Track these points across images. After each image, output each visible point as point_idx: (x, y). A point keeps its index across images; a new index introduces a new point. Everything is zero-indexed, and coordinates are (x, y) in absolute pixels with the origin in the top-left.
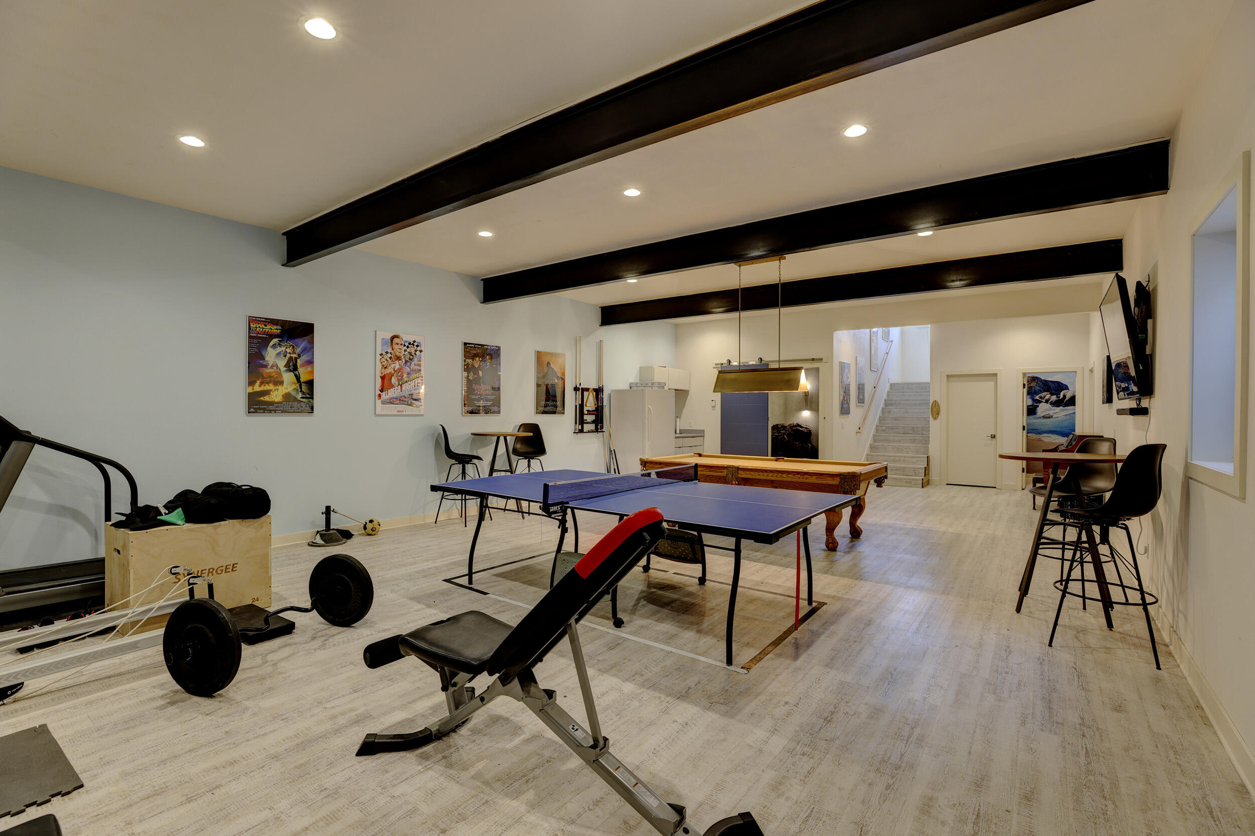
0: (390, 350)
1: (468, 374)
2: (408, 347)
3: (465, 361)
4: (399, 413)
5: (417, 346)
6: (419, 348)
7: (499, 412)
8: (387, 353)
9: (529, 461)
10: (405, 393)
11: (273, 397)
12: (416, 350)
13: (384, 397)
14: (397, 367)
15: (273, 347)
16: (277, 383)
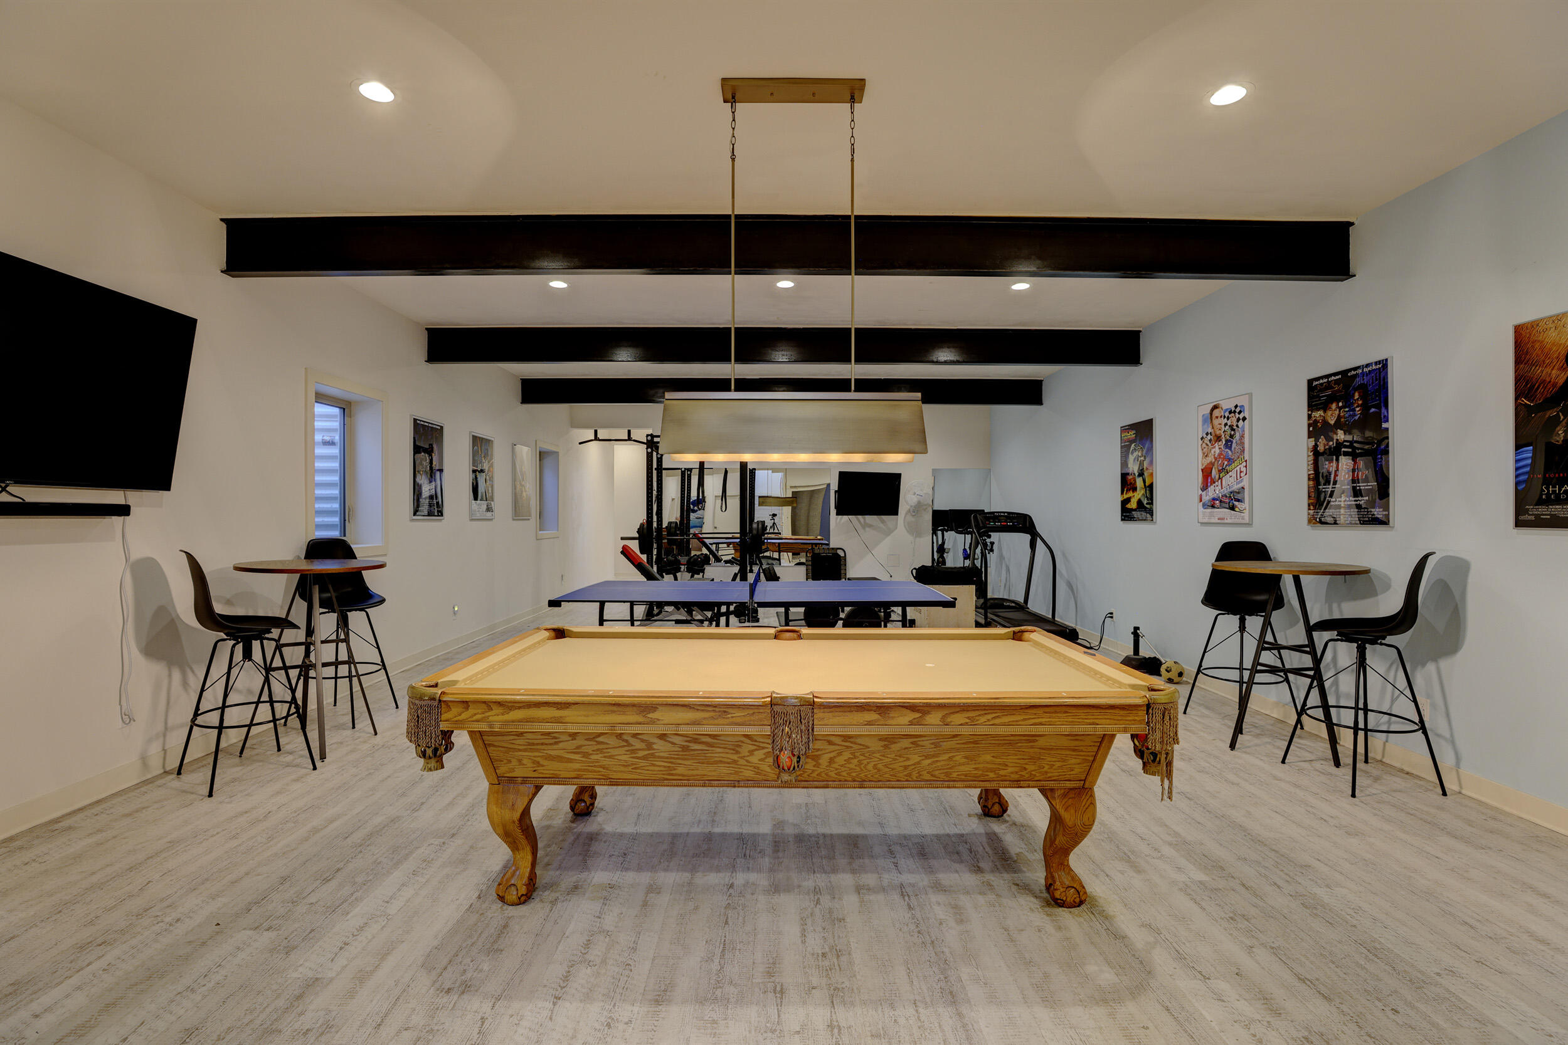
0: (1210, 430)
1: (1317, 441)
2: (1228, 418)
3: (1309, 417)
4: (1219, 521)
5: (1240, 413)
6: (1241, 416)
7: (1385, 523)
8: (1207, 434)
9: (1363, 648)
10: (1226, 491)
11: (1133, 505)
12: (1238, 420)
13: (1206, 498)
14: (1218, 451)
15: (1132, 453)
16: (1134, 489)
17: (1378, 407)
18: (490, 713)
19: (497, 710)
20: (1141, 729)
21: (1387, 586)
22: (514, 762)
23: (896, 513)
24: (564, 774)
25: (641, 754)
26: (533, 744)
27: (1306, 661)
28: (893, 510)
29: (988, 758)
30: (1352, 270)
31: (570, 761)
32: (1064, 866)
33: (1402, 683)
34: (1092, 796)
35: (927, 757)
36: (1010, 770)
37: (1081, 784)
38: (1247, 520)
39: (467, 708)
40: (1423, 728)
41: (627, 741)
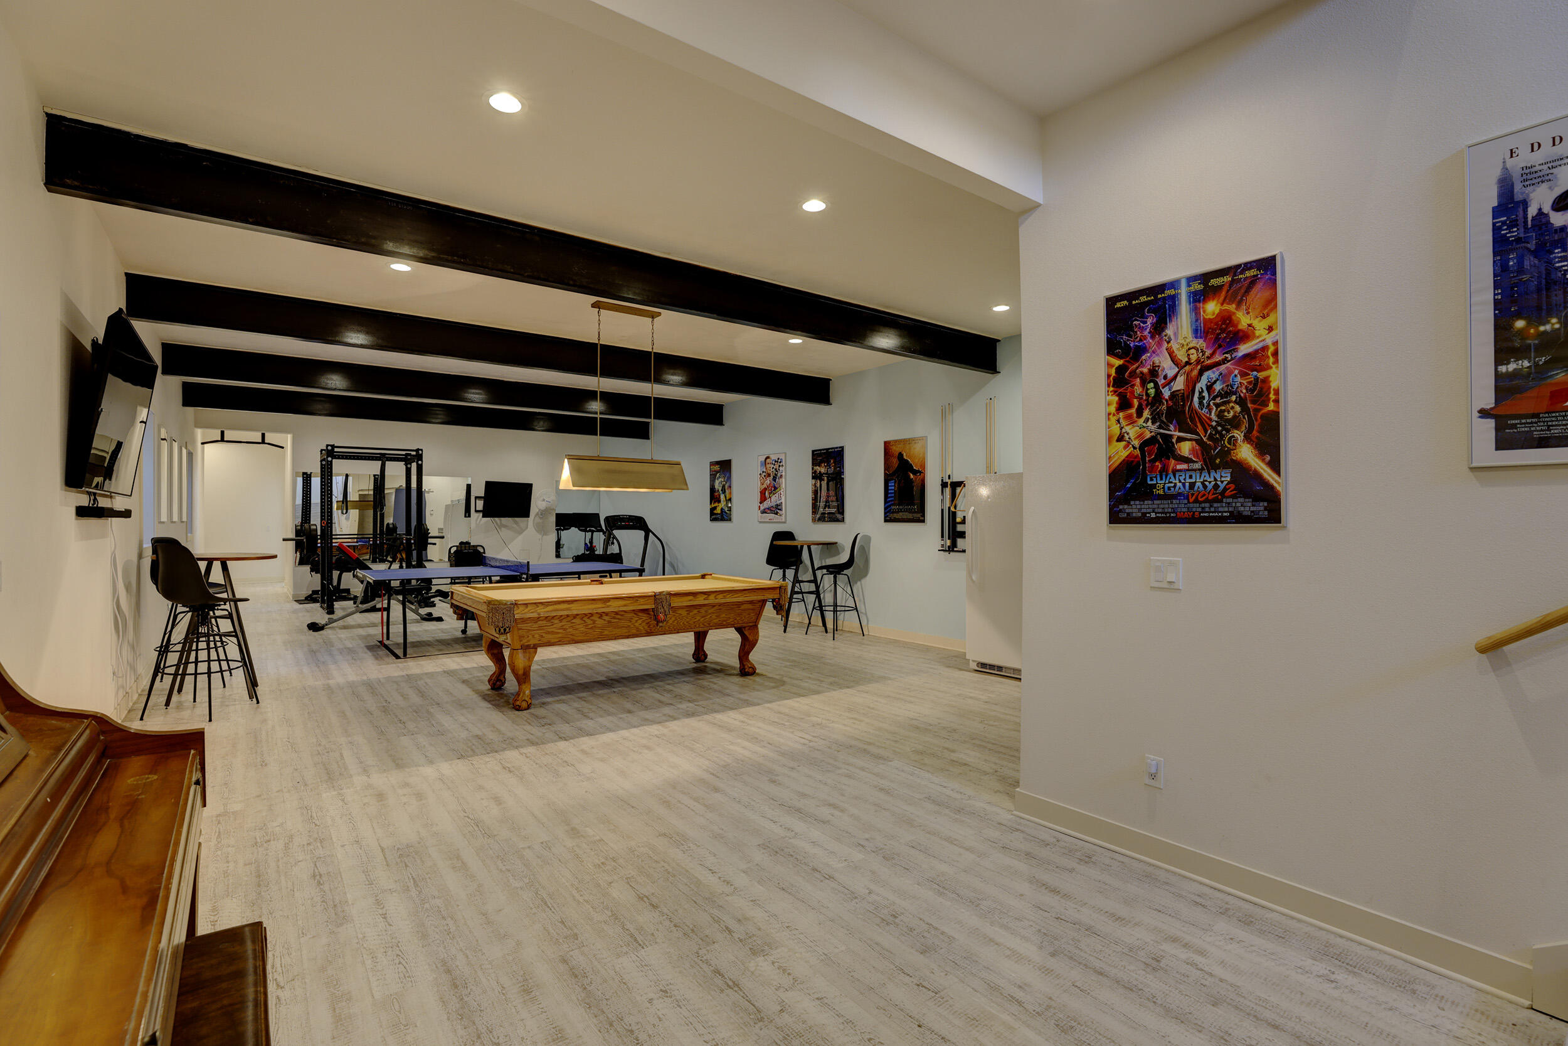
0: (764, 470)
1: (815, 482)
2: (774, 465)
3: (813, 469)
5: (780, 462)
6: (781, 464)
7: (843, 520)
8: (763, 472)
9: (835, 578)
10: (773, 504)
11: (718, 511)
12: (779, 466)
13: (762, 508)
14: (769, 482)
15: (718, 479)
16: (719, 501)
17: (840, 467)
18: (538, 608)
19: (541, 607)
20: (776, 596)
21: (843, 550)
22: (531, 636)
23: (527, 515)
24: (553, 641)
25: (590, 626)
26: (541, 627)
27: (812, 587)
28: (525, 513)
29: (724, 615)
30: (831, 401)
31: (558, 633)
32: (747, 659)
33: (850, 592)
34: (758, 629)
35: (703, 617)
36: (731, 620)
37: (754, 624)
38: (783, 520)
39: (527, 607)
40: (856, 609)
41: (584, 621)
